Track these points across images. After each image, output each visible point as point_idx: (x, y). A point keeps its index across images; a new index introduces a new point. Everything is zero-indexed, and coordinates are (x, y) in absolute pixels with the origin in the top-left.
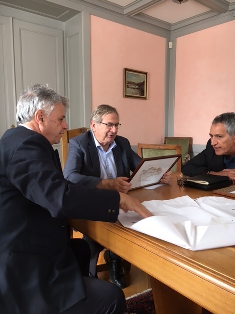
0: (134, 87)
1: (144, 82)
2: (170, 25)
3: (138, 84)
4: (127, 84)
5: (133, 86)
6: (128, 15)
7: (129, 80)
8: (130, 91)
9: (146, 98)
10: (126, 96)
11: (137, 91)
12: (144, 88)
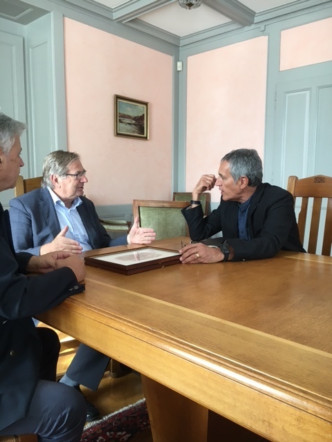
0: (130, 122)
1: (143, 115)
2: (178, 38)
3: (135, 119)
4: (119, 118)
5: (128, 121)
6: (120, 21)
7: (121, 111)
8: (124, 128)
9: (146, 138)
10: (118, 135)
11: (133, 128)
12: (143, 124)
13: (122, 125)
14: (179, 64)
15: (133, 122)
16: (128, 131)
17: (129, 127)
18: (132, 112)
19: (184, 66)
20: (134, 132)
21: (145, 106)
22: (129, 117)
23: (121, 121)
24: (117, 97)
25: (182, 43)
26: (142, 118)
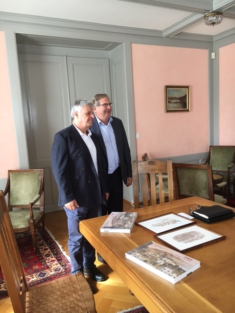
0: (176, 101)
1: (186, 95)
3: (180, 99)
4: (169, 100)
5: (175, 101)
6: (168, 37)
7: (170, 96)
8: (172, 106)
9: (188, 110)
10: (168, 111)
11: (179, 105)
12: (186, 101)
13: (170, 104)
15: (179, 101)
16: (175, 107)
17: (175, 105)
18: (177, 94)
19: (217, 55)
20: (179, 107)
21: (187, 89)
22: (175, 98)
23: (169, 102)
24: (167, 87)
25: (214, 39)
26: (185, 97)
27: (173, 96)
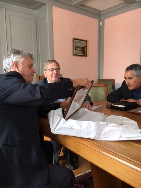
0: (79, 49)
6: (75, 6)
7: (76, 45)
11: (81, 52)
12: (85, 50)
13: (76, 51)
14: (101, 23)
15: (81, 49)
16: (79, 53)
17: (79, 52)
18: (80, 45)
19: (103, 24)
20: (81, 53)
21: (86, 42)
22: (79, 47)
23: (75, 49)
24: (74, 39)
25: (102, 13)
26: (85, 47)
27: (78, 46)
